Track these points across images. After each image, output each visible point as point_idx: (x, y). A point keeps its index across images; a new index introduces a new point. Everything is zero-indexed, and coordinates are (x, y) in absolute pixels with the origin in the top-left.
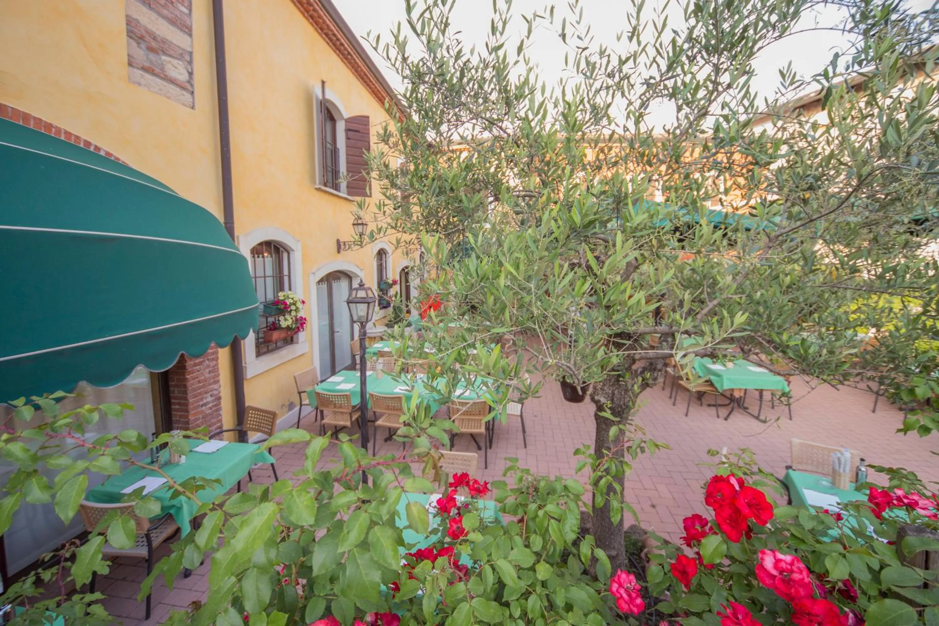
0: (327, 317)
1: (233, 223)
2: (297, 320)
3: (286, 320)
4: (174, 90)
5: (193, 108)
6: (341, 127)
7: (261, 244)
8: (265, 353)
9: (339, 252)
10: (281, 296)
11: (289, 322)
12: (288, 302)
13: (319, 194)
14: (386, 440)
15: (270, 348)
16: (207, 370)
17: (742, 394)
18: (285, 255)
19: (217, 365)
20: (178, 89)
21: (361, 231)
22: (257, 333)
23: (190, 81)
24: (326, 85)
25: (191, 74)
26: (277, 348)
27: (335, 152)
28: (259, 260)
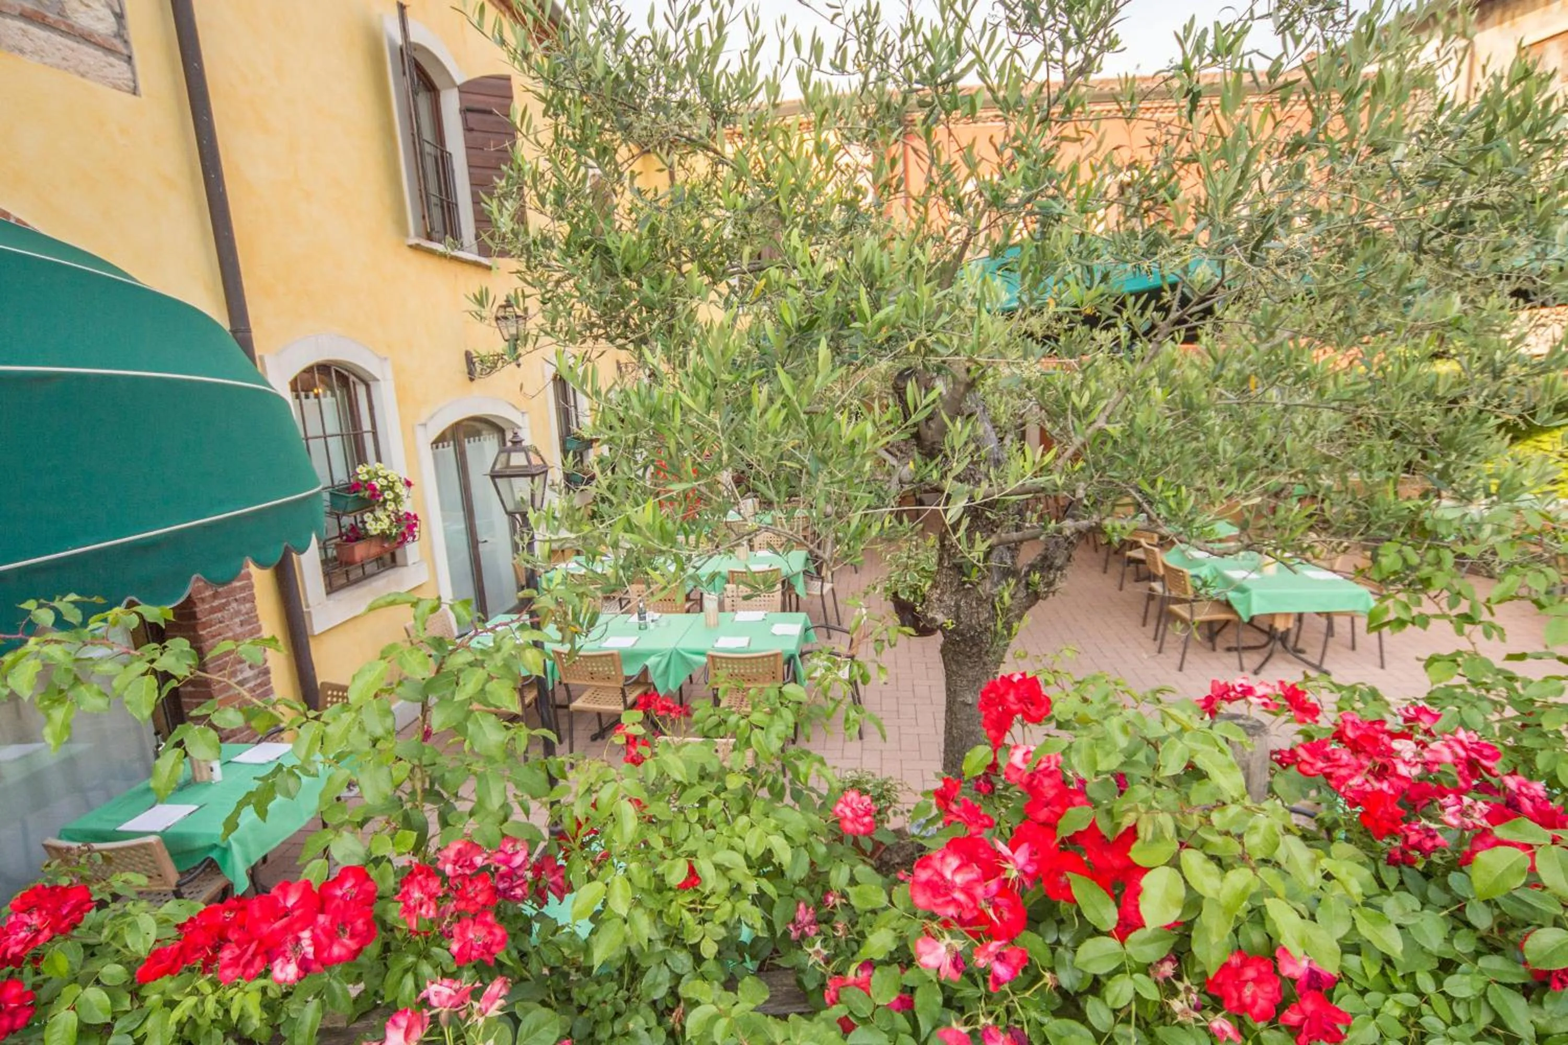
0: (460, 514)
1: (249, 331)
2: (399, 520)
3: (377, 519)
4: (90, 56)
5: (135, 91)
6: (451, 104)
7: (309, 370)
8: (342, 587)
9: (472, 380)
10: (362, 472)
11: (385, 524)
12: (378, 483)
13: (417, 260)
14: (594, 738)
15: (352, 577)
16: (237, 620)
17: (1291, 624)
18: (361, 391)
19: (254, 609)
20: (99, 54)
21: (513, 331)
22: (323, 548)
23: (121, 34)
24: (408, 11)
25: (120, 17)
26: (366, 577)
27: (443, 161)
28: (310, 404)
